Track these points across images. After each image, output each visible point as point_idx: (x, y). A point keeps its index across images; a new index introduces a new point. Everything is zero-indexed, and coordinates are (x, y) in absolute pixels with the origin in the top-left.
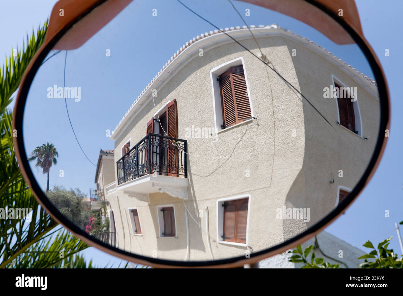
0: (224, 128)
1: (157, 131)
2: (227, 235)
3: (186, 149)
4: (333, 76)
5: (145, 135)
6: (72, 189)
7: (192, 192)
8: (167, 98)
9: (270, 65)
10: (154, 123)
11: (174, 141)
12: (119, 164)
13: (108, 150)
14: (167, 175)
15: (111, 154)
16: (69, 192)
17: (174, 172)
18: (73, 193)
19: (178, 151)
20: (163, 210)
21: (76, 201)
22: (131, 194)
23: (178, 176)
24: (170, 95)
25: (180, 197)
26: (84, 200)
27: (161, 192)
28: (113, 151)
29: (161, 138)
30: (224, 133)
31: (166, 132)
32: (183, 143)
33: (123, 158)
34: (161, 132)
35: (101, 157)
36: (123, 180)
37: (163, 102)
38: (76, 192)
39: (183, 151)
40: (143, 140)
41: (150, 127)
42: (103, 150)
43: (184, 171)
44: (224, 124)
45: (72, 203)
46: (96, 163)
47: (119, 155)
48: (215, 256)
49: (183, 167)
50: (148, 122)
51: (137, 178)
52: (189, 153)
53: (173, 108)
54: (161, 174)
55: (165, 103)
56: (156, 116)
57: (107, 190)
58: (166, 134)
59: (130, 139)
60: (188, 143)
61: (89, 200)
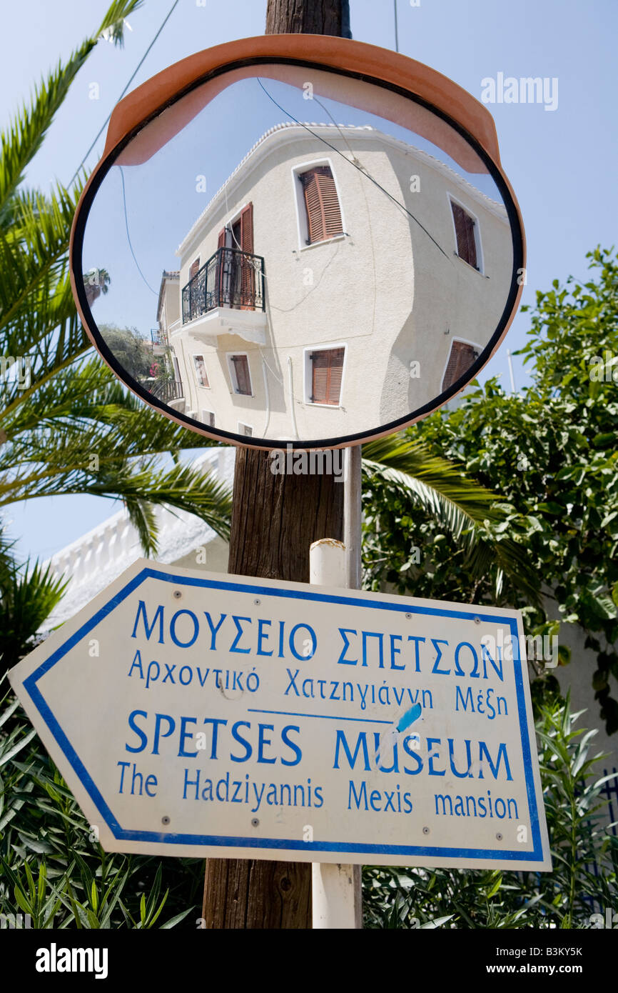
0: (309, 244)
1: (229, 245)
2: (317, 397)
3: (263, 269)
4: (448, 193)
5: (216, 250)
6: (127, 328)
7: (271, 334)
8: (243, 200)
9: (363, 170)
10: (226, 234)
11: (250, 258)
12: (185, 293)
13: (173, 271)
14: (239, 308)
15: (176, 277)
16: (123, 332)
17: (249, 303)
18: (129, 333)
19: (254, 270)
20: (235, 359)
21: (133, 343)
22: (196, 336)
23: (254, 310)
24: (246, 197)
25: (255, 342)
26: (144, 343)
27: (232, 333)
28: (178, 272)
29: (234, 253)
30: (309, 251)
31: (240, 244)
32: (260, 260)
33: (190, 284)
34: (234, 245)
35: (164, 281)
36: (189, 316)
37: (237, 205)
38: (134, 333)
39: (260, 272)
40: (214, 256)
41: (222, 238)
42: (167, 271)
43: (261, 302)
44: (309, 238)
45: (128, 345)
46: (158, 291)
47: (185, 279)
48: (300, 436)
49: (261, 294)
50: (219, 232)
51: (204, 314)
52: (267, 276)
53: (248, 212)
54: (231, 307)
55: (240, 206)
56: (228, 225)
57: (171, 331)
58: (240, 248)
59: (200, 254)
60: (266, 261)
61: (150, 343)
